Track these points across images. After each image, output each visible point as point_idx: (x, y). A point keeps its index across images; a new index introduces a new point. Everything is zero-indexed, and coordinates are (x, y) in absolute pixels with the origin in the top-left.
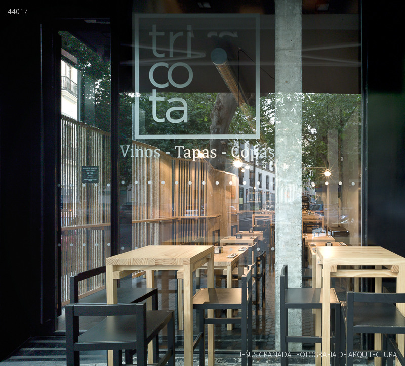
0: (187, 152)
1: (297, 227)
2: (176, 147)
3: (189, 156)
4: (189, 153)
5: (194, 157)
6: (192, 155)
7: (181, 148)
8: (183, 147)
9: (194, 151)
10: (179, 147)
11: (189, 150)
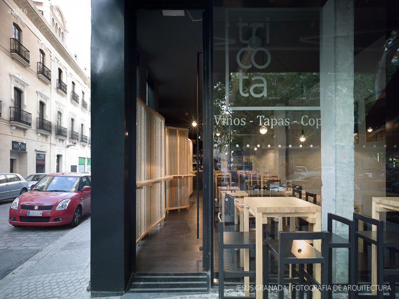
0: (267, 120)
1: (350, 182)
2: (258, 116)
3: (268, 124)
4: (268, 122)
5: (272, 125)
6: (270, 124)
7: (262, 117)
8: (263, 116)
9: (272, 120)
10: (261, 116)
11: (268, 119)
